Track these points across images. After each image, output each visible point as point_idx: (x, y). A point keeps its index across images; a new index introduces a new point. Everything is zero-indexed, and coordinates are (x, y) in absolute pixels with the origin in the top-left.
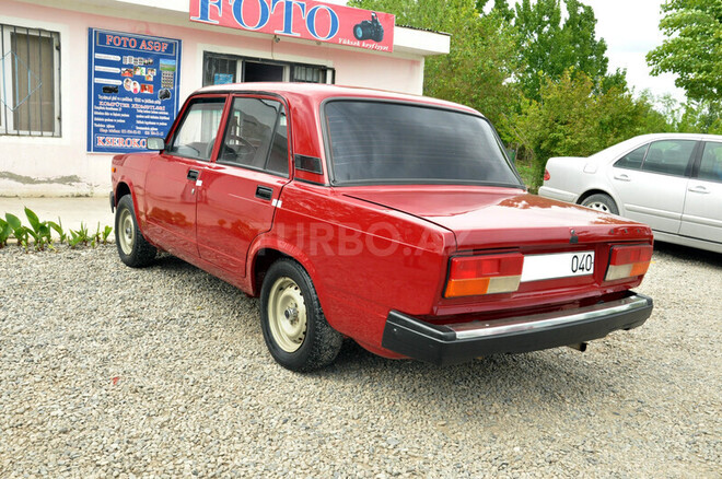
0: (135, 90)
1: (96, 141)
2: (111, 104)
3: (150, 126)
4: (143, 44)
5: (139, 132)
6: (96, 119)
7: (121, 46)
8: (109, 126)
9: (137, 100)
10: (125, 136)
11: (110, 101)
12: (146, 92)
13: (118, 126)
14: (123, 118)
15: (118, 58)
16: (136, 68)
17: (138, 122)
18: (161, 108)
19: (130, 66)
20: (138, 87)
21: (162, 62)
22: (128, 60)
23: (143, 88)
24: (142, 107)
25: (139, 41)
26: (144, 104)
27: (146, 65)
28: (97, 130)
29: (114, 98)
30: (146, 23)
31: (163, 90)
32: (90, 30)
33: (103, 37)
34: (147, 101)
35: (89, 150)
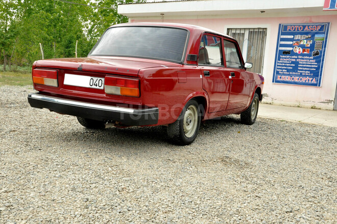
0: (299, 52)
1: (277, 78)
2: (286, 59)
3: (306, 70)
4: (306, 28)
5: (299, 74)
6: (278, 67)
7: (294, 30)
8: (283, 70)
9: (300, 57)
10: (291, 76)
11: (286, 58)
12: (305, 53)
13: (288, 71)
14: (291, 66)
15: (292, 37)
16: (301, 41)
17: (299, 68)
18: (313, 61)
19: (298, 40)
20: (301, 50)
21: (316, 36)
22: (297, 37)
23: (304, 51)
24: (302, 60)
25: (304, 27)
26: (303, 59)
27: (306, 39)
28: (278, 73)
29: (288, 57)
30: (311, 17)
31: (315, 51)
32: (280, 25)
33: (286, 27)
34: (305, 57)
35: (273, 82)
